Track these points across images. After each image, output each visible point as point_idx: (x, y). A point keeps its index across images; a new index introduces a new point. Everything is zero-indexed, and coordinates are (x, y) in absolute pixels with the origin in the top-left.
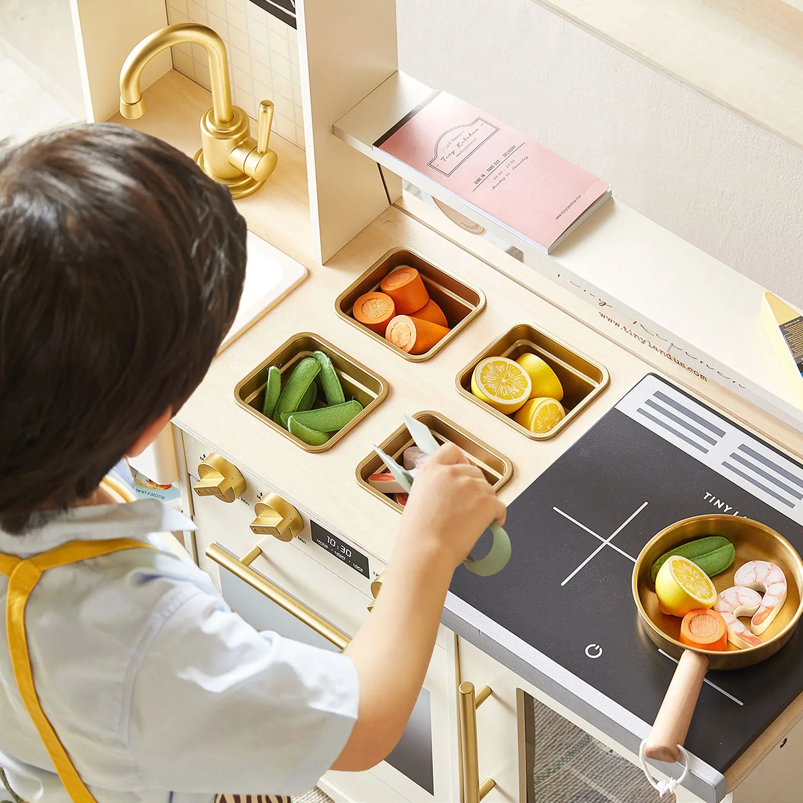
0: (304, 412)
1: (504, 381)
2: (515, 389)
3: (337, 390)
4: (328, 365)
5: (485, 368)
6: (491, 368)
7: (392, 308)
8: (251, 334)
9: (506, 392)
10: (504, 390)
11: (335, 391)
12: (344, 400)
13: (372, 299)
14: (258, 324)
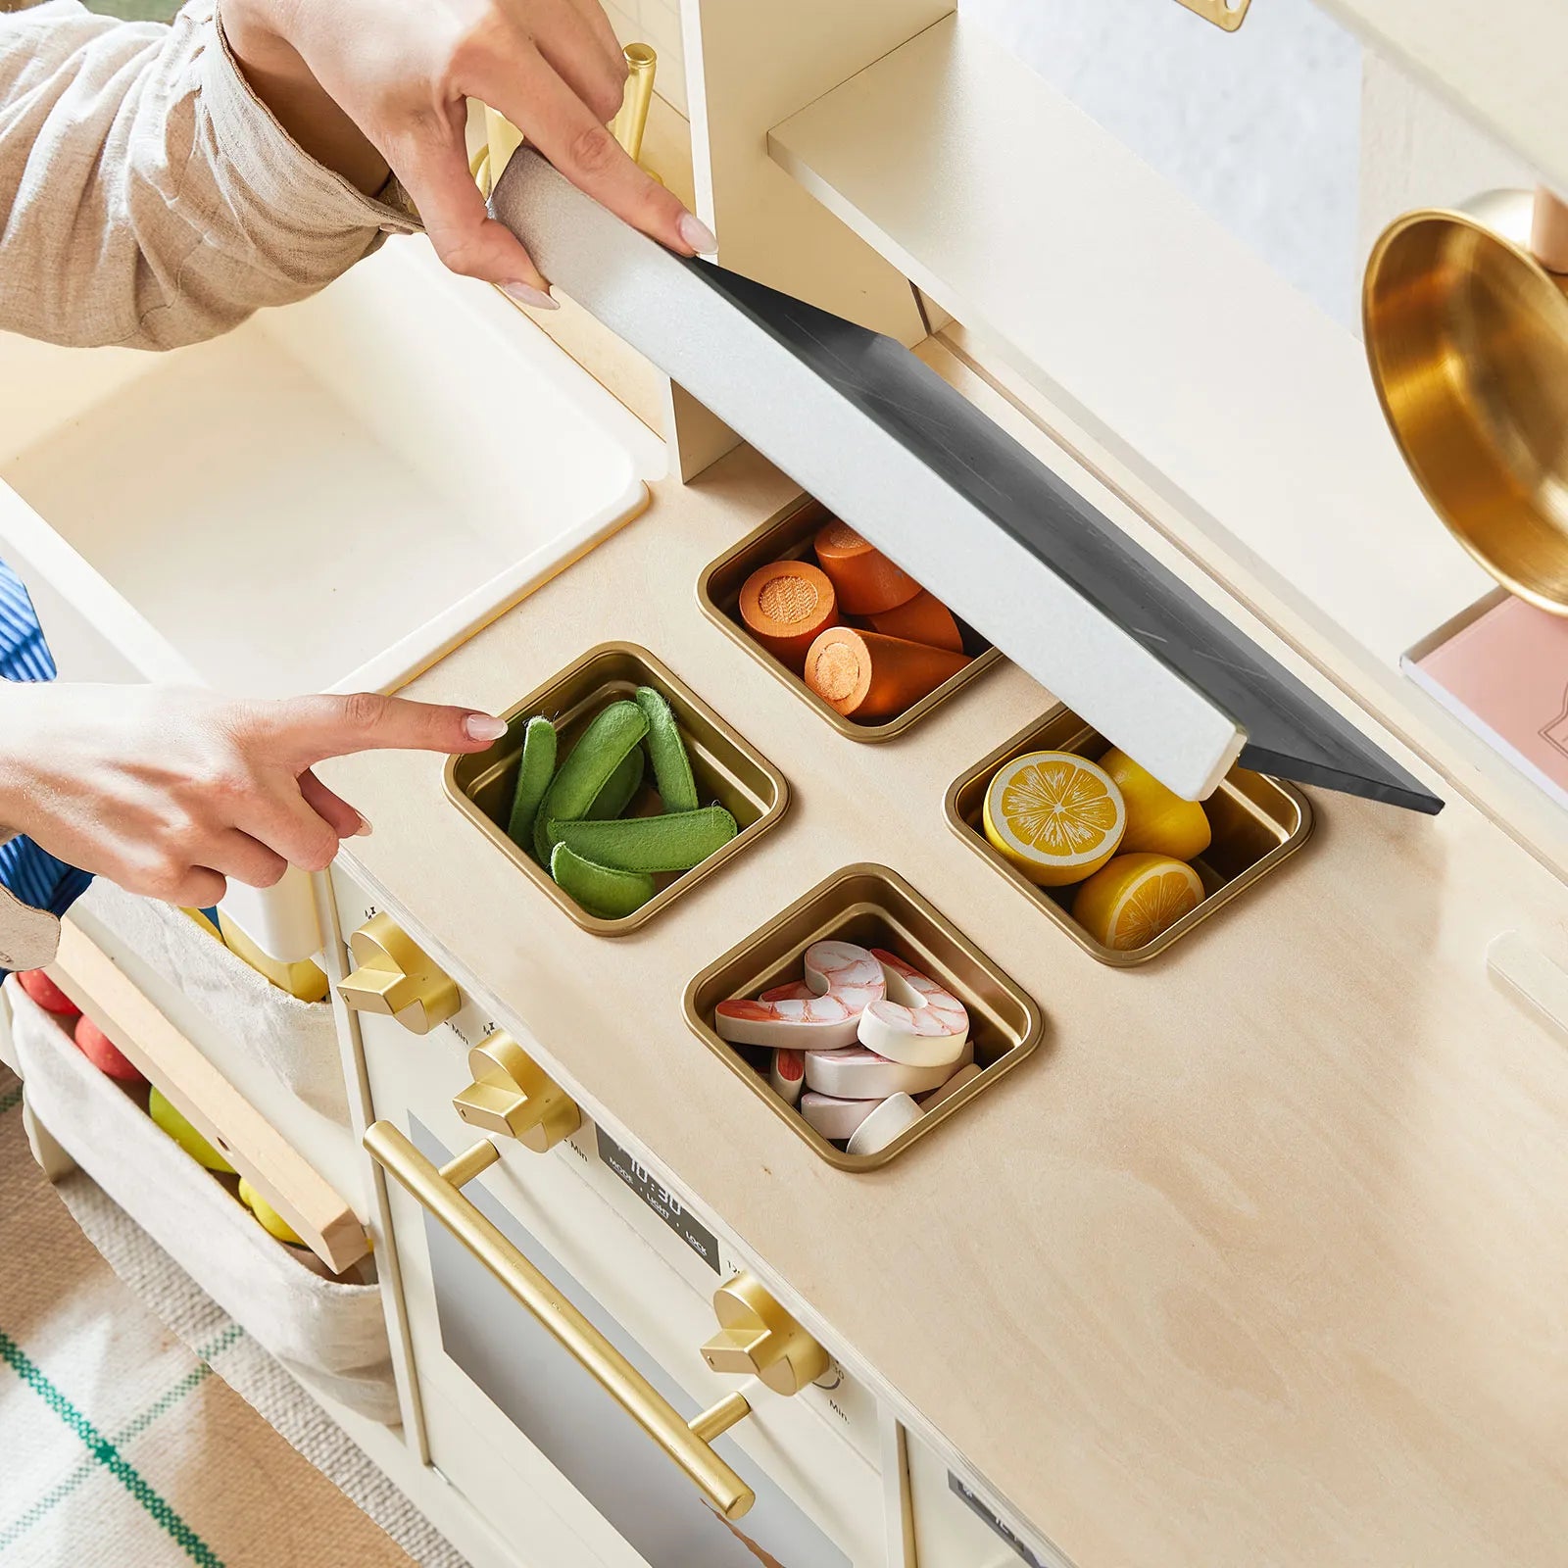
0: (602, 822)
1: (1059, 809)
2: (1081, 830)
3: (681, 780)
4: (665, 723)
5: (1019, 779)
6: (1033, 777)
7: (827, 605)
8: (503, 630)
9: (1059, 836)
10: (1054, 832)
11: (678, 782)
12: (695, 803)
13: (787, 577)
14: (521, 608)
